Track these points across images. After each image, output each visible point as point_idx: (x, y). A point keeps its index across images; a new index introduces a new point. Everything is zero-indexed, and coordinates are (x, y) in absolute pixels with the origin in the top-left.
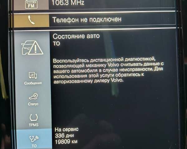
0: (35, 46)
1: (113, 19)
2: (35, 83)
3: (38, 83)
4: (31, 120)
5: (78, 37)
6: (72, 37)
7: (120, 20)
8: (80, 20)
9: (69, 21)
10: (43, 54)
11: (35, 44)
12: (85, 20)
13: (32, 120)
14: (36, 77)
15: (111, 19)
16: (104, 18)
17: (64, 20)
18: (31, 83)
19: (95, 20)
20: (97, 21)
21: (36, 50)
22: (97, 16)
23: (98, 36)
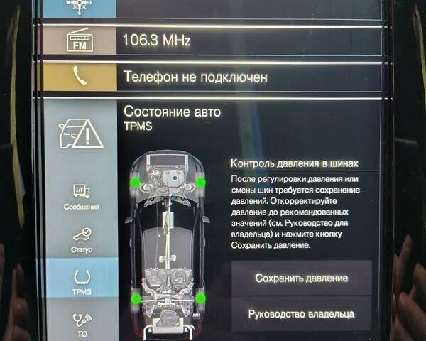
0: (88, 129)
1: (250, 77)
2: (85, 208)
3: (93, 207)
4: (76, 281)
5: (176, 113)
6: (164, 113)
7: (264, 80)
8: (180, 78)
9: (158, 78)
10: (102, 147)
11: (88, 126)
12: (192, 78)
13: (78, 283)
14: (87, 194)
15: (247, 77)
16: (232, 75)
17: (149, 78)
18: (78, 207)
19: (211, 78)
20: (217, 81)
21: (88, 138)
22: (216, 70)
23: (217, 113)
